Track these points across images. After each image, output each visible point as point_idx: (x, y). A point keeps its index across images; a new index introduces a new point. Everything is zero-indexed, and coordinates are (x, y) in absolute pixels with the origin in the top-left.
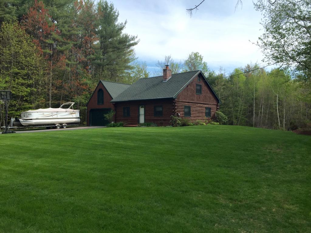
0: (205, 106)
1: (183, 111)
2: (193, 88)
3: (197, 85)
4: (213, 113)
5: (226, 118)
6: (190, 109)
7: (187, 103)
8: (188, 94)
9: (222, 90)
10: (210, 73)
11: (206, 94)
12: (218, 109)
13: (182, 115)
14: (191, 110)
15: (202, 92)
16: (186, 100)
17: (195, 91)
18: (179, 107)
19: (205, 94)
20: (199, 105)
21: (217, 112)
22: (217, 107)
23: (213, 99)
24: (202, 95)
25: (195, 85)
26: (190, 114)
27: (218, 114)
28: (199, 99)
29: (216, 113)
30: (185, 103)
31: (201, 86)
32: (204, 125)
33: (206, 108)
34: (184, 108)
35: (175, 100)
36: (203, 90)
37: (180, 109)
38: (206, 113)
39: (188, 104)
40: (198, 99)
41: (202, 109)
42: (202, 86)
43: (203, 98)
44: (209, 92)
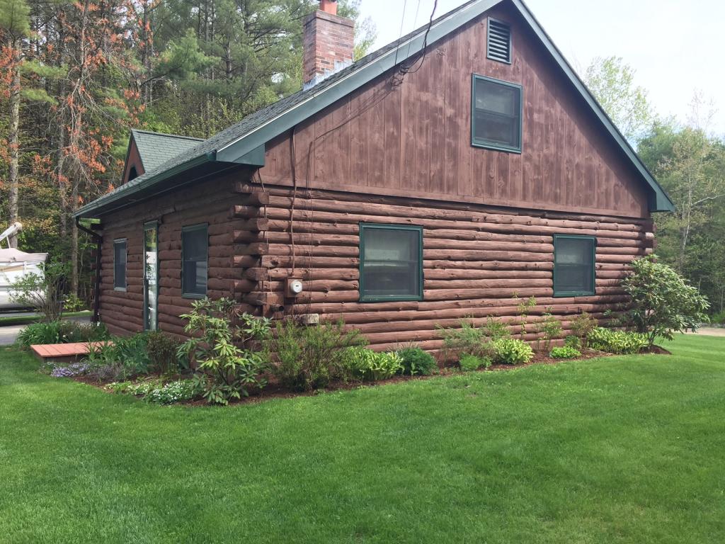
0: (553, 225)
1: (346, 261)
2: (440, 103)
3: (482, 86)
4: (611, 271)
5: (698, 305)
6: (419, 247)
7: (385, 208)
8: (393, 141)
9: (700, 176)
10: (655, 124)
11: (559, 147)
12: (649, 243)
13: (335, 288)
14: (428, 252)
15: (525, 136)
16: (379, 180)
17: (464, 125)
18: (297, 230)
19: (553, 149)
20: (496, 217)
21: (637, 261)
22: (643, 232)
23: (614, 181)
24: (528, 158)
25: (465, 87)
26: (422, 277)
27: (645, 277)
28: (497, 182)
29: (636, 270)
30: (367, 206)
31: (517, 91)
32: (520, 362)
33: (559, 240)
34: (357, 238)
35: (256, 178)
36: (531, 124)
37: (320, 249)
38: (556, 272)
39: (404, 209)
40: (489, 178)
41: (529, 245)
42: (526, 91)
43: (531, 175)
44: (580, 137)
